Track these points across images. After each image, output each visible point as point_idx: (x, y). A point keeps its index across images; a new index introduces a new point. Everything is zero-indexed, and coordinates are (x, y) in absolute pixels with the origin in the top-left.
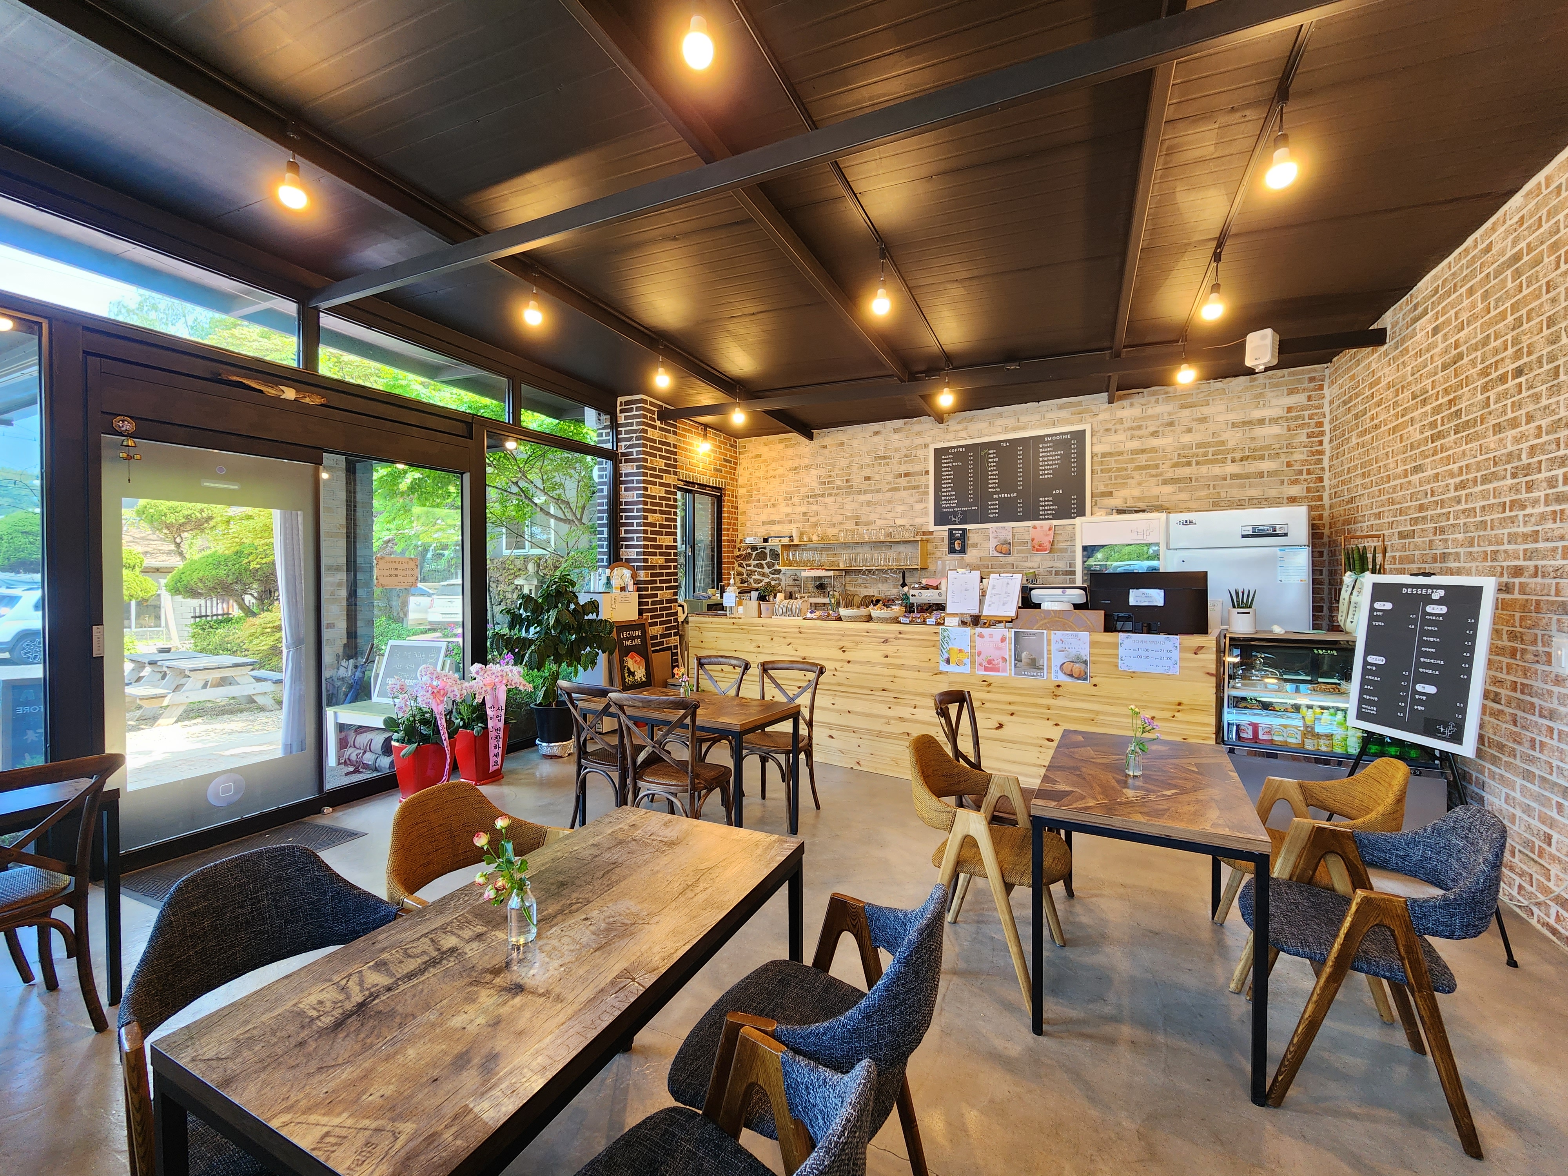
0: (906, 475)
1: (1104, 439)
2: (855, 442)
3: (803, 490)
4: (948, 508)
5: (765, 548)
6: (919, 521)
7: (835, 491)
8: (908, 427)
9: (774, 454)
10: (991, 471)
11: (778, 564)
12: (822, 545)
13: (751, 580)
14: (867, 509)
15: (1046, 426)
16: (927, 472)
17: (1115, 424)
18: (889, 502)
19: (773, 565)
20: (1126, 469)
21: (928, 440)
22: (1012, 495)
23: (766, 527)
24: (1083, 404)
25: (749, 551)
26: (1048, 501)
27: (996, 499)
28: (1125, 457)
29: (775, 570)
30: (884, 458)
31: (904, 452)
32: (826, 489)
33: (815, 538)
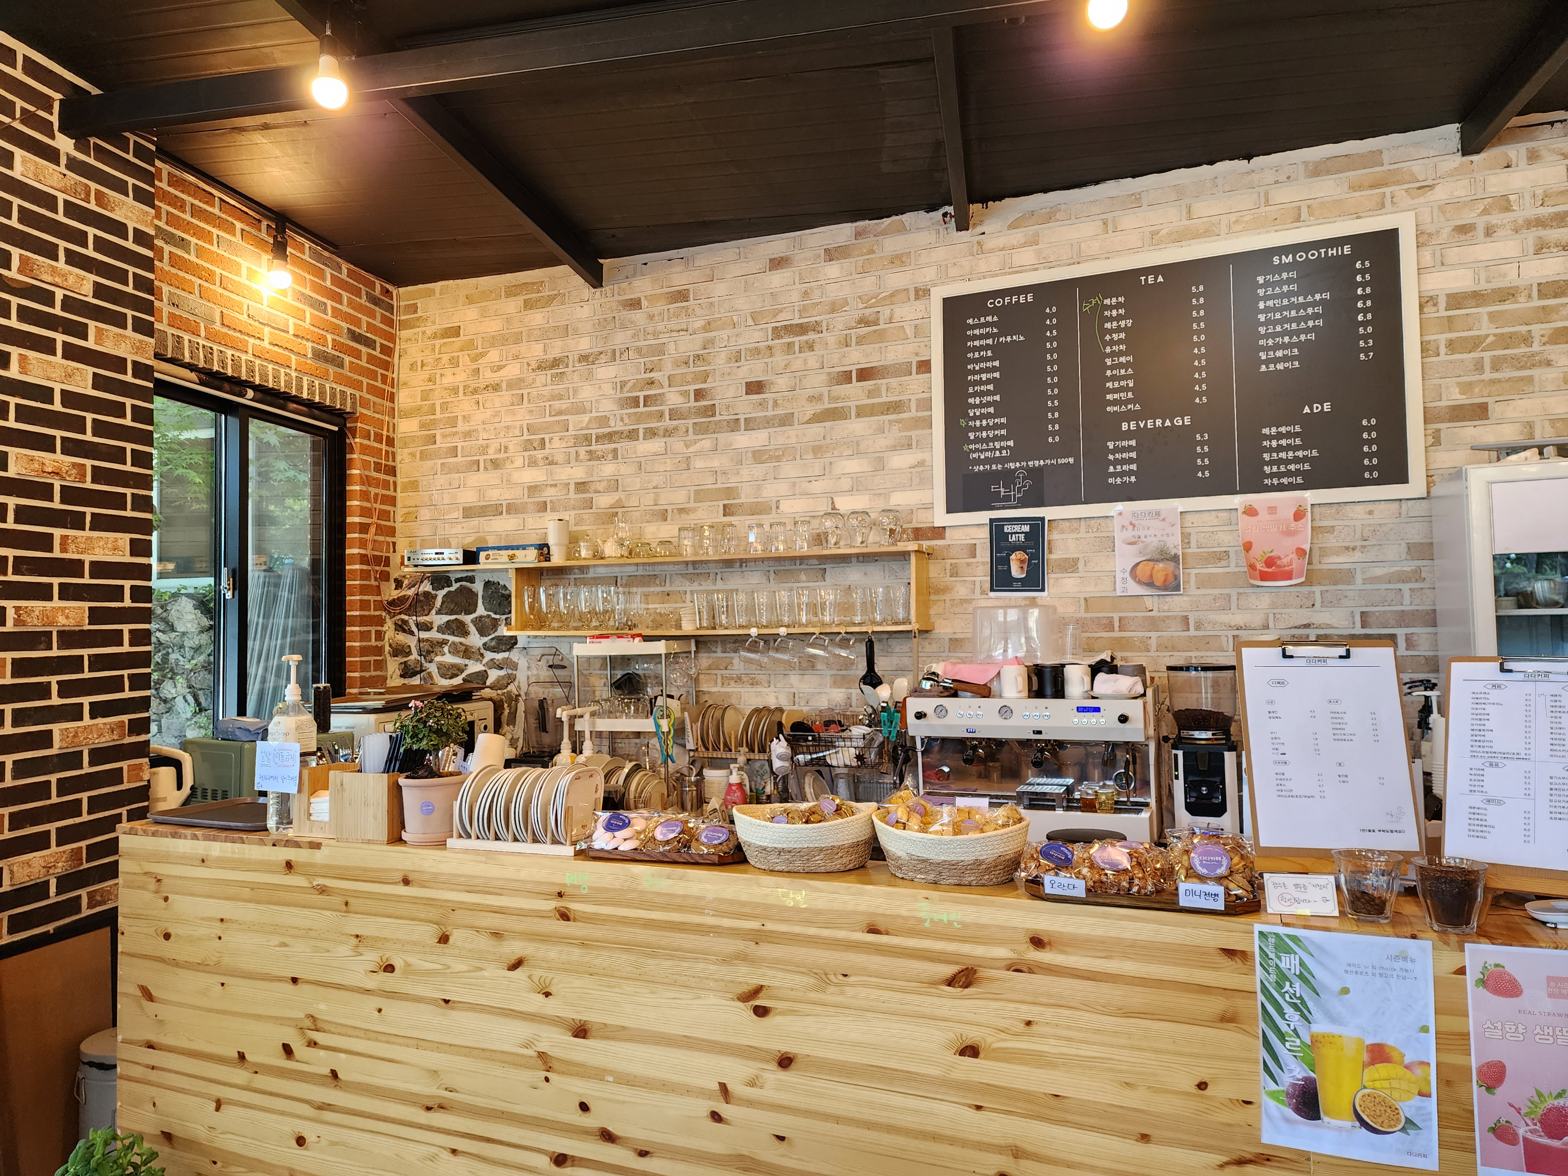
0: (864, 374)
1: (1453, 254)
2: (720, 289)
3: (578, 422)
4: (987, 461)
5: (471, 580)
6: (900, 499)
7: (667, 423)
8: (866, 243)
9: (493, 326)
10: (1113, 354)
11: (508, 623)
12: (630, 570)
13: (432, 668)
14: (759, 470)
15: (1275, 222)
16: (925, 366)
17: (1485, 212)
18: (817, 450)
19: (495, 624)
20: (1527, 339)
21: (927, 275)
22: (1178, 422)
23: (475, 522)
24: (1386, 157)
25: (426, 587)
26: (1288, 435)
27: (1129, 435)
28: (1522, 304)
29: (500, 640)
30: (802, 329)
31: (854, 312)
32: (639, 419)
33: (610, 549)
